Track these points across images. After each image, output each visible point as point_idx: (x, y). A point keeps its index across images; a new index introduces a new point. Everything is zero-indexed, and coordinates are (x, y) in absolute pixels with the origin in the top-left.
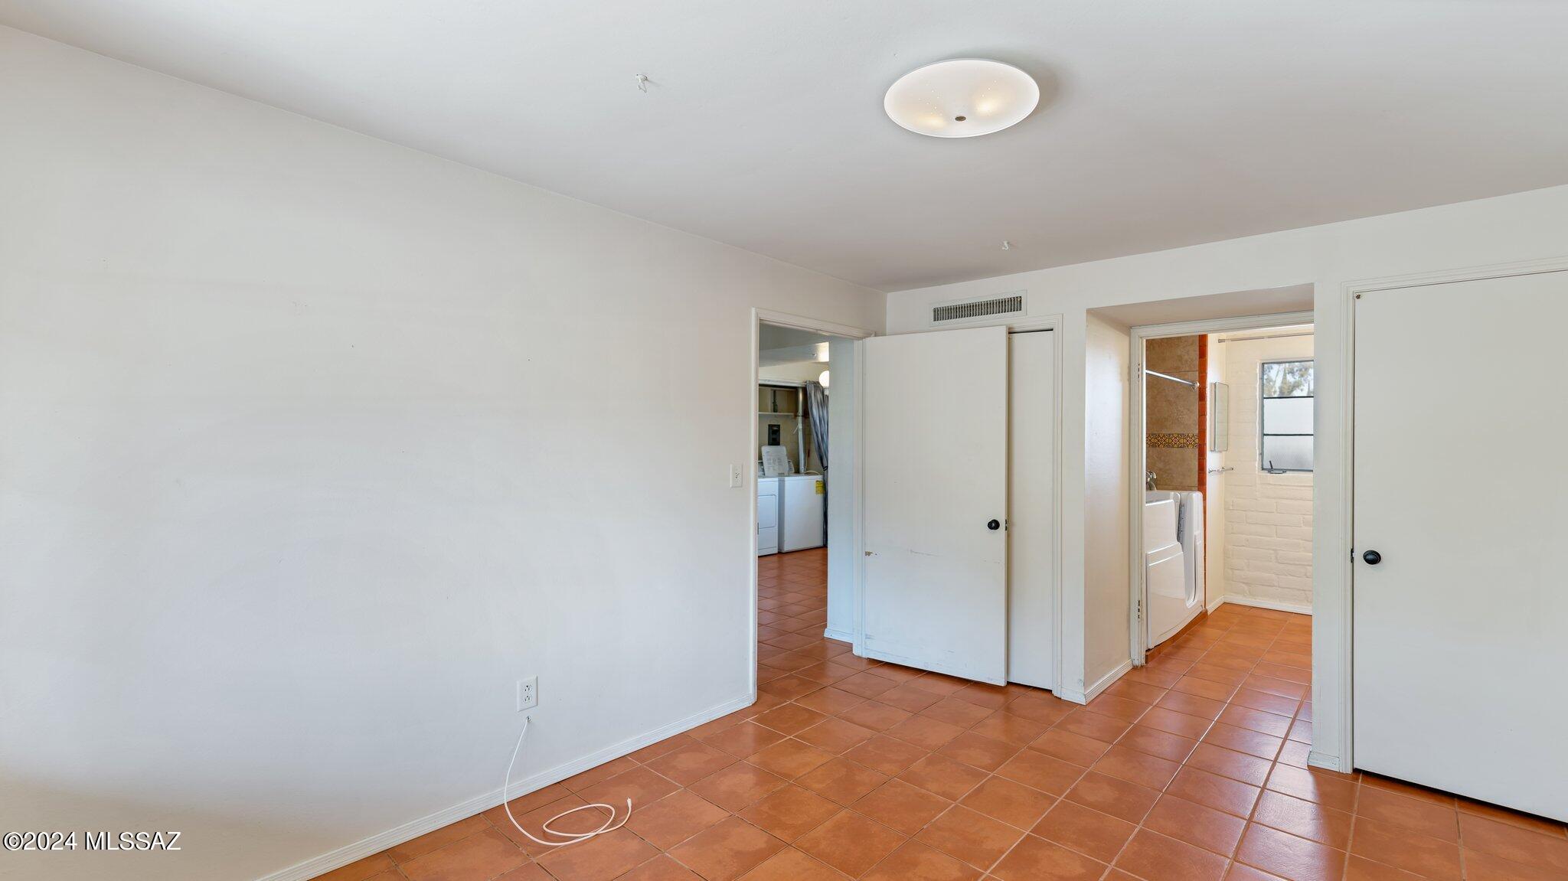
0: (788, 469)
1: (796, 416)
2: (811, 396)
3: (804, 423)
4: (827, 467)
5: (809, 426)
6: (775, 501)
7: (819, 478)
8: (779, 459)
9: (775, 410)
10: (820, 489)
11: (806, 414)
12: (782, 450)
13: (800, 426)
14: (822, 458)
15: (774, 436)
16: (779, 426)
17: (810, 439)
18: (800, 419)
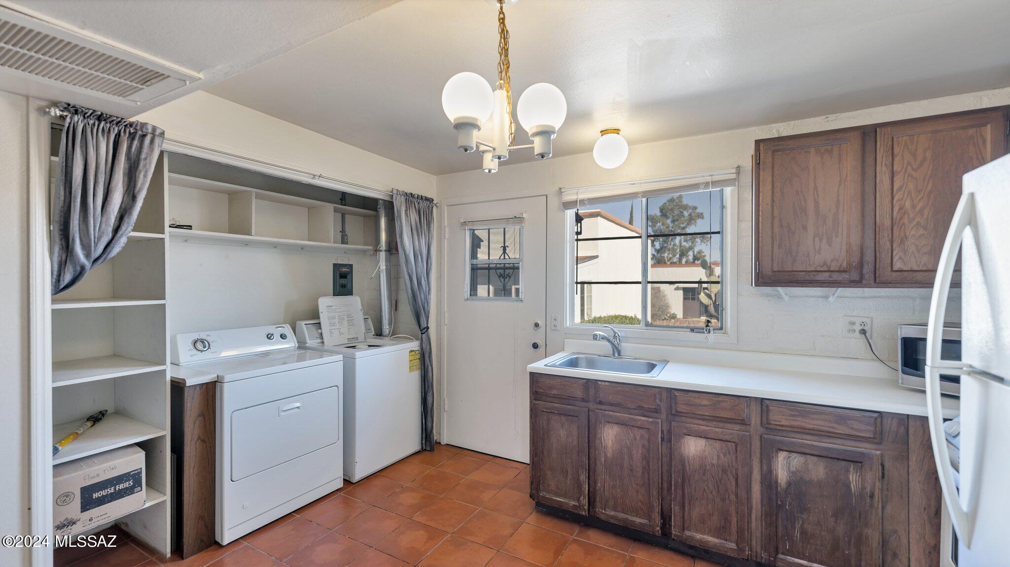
0: (363, 330)
1: (377, 251)
2: (400, 216)
3: (388, 261)
4: (428, 328)
5: (398, 265)
6: (335, 398)
7: (415, 345)
8: (348, 316)
9: (344, 241)
10: (417, 363)
11: (393, 248)
12: (354, 302)
13: (383, 266)
14: (419, 314)
15: (343, 281)
16: (351, 266)
17: (397, 284)
18: (383, 255)
